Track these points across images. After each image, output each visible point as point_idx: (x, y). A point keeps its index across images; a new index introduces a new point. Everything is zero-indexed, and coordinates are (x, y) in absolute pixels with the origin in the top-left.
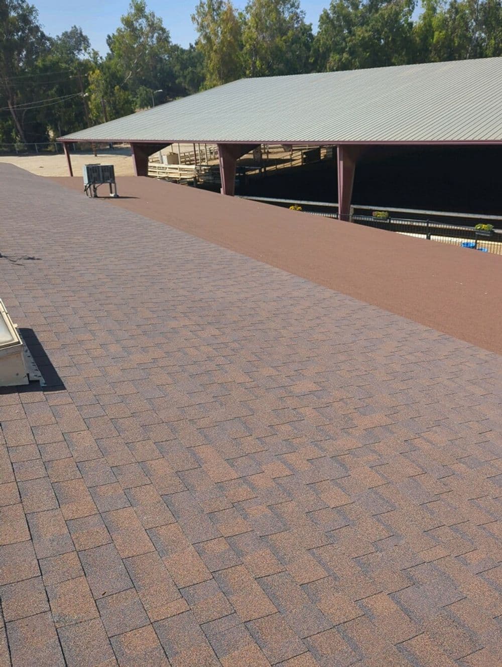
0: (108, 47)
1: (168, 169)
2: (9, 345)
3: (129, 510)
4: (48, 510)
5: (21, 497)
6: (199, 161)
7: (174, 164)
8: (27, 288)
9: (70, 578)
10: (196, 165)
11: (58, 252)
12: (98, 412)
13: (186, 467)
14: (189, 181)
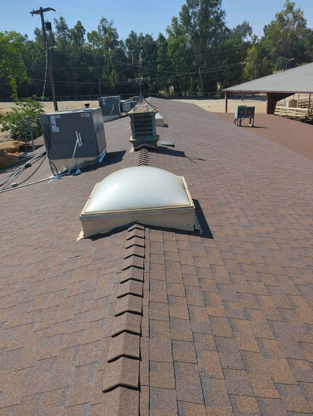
0: (264, 32)
1: (288, 110)
2: (188, 207)
3: (246, 321)
4: (199, 306)
5: (186, 294)
6: (312, 106)
7: (293, 107)
8: (197, 177)
9: (209, 349)
10: (309, 108)
11: (215, 157)
12: (231, 257)
13: (284, 307)
14: (302, 119)
